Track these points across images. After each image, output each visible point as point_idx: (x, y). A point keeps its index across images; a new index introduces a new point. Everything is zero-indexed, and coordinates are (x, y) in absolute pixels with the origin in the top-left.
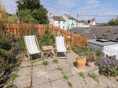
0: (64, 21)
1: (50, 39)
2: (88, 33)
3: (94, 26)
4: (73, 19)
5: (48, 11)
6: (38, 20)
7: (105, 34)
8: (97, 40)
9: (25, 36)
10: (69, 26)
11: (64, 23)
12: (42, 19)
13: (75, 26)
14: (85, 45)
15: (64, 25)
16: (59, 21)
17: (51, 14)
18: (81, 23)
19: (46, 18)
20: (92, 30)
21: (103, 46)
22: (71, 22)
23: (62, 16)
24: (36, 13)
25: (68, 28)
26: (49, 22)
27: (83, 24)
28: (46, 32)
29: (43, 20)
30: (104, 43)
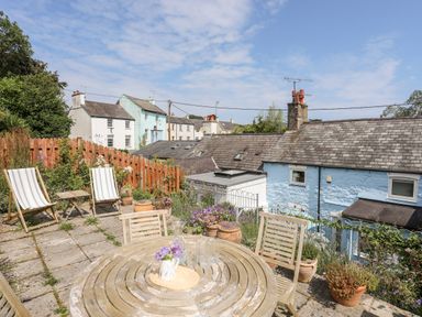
0: (128, 119)
1: (78, 177)
2: (199, 155)
3: (214, 135)
4: (157, 113)
5: (65, 84)
6: (25, 114)
7: (238, 157)
8: (217, 174)
9: (9, 171)
10: (145, 137)
11: (127, 126)
12: (42, 114)
13: (164, 137)
14: (181, 187)
15: (128, 132)
16: (110, 119)
17: (77, 94)
18: (184, 127)
19: (57, 109)
20: (208, 147)
21: (225, 187)
22: (150, 121)
23: (118, 103)
24: (16, 92)
25: (144, 142)
26: (71, 122)
27: (192, 127)
28: (64, 159)
29: (45, 116)
30: (233, 179)
